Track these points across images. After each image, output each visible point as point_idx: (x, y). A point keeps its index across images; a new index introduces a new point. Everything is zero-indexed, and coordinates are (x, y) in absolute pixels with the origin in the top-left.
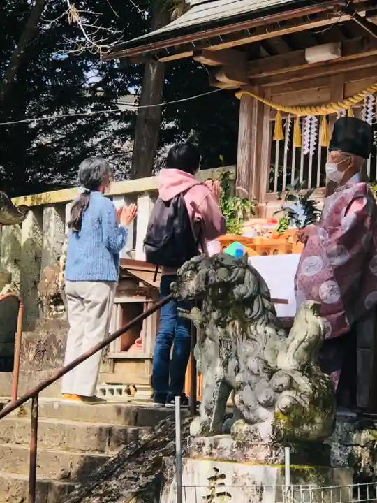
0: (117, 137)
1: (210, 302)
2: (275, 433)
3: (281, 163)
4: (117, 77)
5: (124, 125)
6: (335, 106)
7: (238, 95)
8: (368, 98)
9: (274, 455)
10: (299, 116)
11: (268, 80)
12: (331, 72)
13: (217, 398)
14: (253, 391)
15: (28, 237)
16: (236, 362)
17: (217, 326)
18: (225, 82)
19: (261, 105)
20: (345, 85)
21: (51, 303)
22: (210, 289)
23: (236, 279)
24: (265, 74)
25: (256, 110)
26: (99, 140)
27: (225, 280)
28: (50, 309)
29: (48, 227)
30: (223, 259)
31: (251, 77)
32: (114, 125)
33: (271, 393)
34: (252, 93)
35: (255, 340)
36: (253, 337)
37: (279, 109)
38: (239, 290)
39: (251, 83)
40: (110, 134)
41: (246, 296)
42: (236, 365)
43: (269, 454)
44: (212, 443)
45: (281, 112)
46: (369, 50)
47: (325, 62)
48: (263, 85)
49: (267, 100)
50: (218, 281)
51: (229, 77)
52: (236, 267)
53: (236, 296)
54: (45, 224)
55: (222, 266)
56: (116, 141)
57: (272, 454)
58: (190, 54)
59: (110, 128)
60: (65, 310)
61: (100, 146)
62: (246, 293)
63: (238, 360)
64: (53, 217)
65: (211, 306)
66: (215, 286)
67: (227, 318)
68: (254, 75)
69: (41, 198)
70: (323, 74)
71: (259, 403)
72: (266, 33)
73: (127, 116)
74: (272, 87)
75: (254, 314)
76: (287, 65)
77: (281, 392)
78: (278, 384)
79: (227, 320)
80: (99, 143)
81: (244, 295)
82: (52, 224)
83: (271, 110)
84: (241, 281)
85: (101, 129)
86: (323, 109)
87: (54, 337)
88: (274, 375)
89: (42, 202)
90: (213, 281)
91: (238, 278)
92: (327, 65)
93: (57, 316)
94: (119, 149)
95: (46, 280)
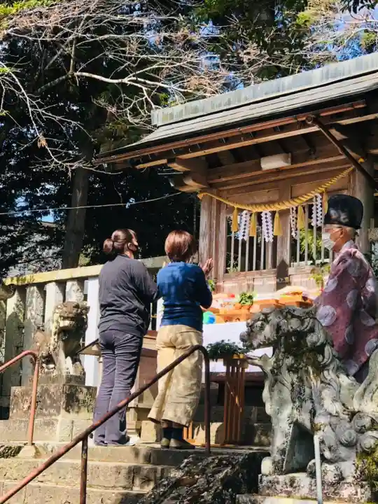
0: (39, 246)
1: (283, 350)
2: (358, 473)
3: (236, 252)
4: (40, 203)
5: (45, 238)
6: (287, 203)
7: (200, 196)
8: (316, 197)
9: (359, 494)
10: (254, 211)
11: (226, 184)
12: (280, 177)
13: (289, 439)
14: (334, 431)
15: (13, 311)
16: (311, 404)
17: (289, 372)
18: (191, 185)
19: (219, 203)
20: (292, 187)
21: (43, 362)
22: (283, 338)
23: (308, 328)
24: (224, 179)
25: (214, 208)
26: (25, 248)
27: (298, 329)
28: (42, 367)
29: (31, 302)
30: (294, 311)
31: (211, 182)
32: (37, 237)
33: (354, 434)
34: (212, 194)
35: (329, 384)
36: (327, 382)
37: (236, 206)
38: (311, 339)
39: (211, 186)
40: (33, 245)
41: (318, 344)
42: (311, 407)
43: (354, 492)
44: (287, 481)
45: (238, 209)
46: (316, 159)
47: (277, 169)
48: (221, 188)
49: (225, 199)
50: (291, 330)
51: (194, 180)
52: (307, 318)
53: (309, 344)
54: (28, 300)
55: (293, 316)
56: (38, 249)
57: (357, 492)
58: (164, 161)
59: (34, 240)
60: (55, 368)
61: (26, 253)
62: (318, 341)
63: (313, 402)
64: (35, 294)
65: (284, 353)
66: (288, 335)
67: (300, 364)
68: (212, 180)
69: (25, 279)
70: (273, 179)
71: (341, 443)
72: (241, 141)
73: (47, 231)
74: (228, 190)
75: (325, 360)
76: (243, 172)
77: (363, 433)
78: (360, 425)
79: (301, 366)
80: (25, 250)
81: (316, 343)
82: (34, 300)
83: (227, 208)
84: (312, 330)
85: (26, 241)
86: (277, 205)
87: (47, 390)
88: (355, 417)
89: (26, 282)
90: (286, 331)
91: (311, 328)
92: (278, 171)
93: (48, 373)
94: (41, 255)
95: (38, 344)
